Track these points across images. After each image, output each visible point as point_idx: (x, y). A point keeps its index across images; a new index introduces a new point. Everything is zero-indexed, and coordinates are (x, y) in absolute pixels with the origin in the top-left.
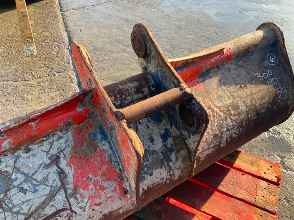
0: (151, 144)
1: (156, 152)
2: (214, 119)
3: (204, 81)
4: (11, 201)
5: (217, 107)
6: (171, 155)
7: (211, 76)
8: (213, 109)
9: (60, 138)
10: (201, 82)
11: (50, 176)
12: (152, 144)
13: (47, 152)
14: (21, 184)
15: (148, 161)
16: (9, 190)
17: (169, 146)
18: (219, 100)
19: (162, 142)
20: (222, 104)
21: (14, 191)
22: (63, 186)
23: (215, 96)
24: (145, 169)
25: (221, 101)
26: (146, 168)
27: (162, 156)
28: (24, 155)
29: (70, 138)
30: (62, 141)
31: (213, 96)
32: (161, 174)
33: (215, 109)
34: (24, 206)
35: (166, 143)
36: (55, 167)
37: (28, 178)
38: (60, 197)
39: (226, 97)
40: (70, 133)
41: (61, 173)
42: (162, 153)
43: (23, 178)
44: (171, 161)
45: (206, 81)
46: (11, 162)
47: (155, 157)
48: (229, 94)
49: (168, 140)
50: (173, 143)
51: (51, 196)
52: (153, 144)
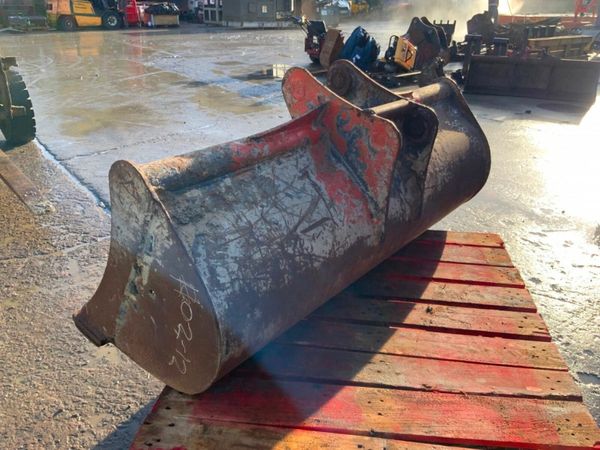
4: (282, 203)
6: (400, 186)
9: (301, 156)
11: (307, 186)
13: (296, 166)
14: (284, 190)
16: (276, 194)
21: (281, 195)
22: (321, 195)
28: (277, 166)
29: (310, 157)
30: (304, 159)
34: (295, 209)
36: (307, 180)
37: (290, 186)
38: (321, 205)
40: (308, 153)
41: (314, 185)
43: (285, 186)
44: (401, 192)
46: (269, 170)
51: (314, 204)
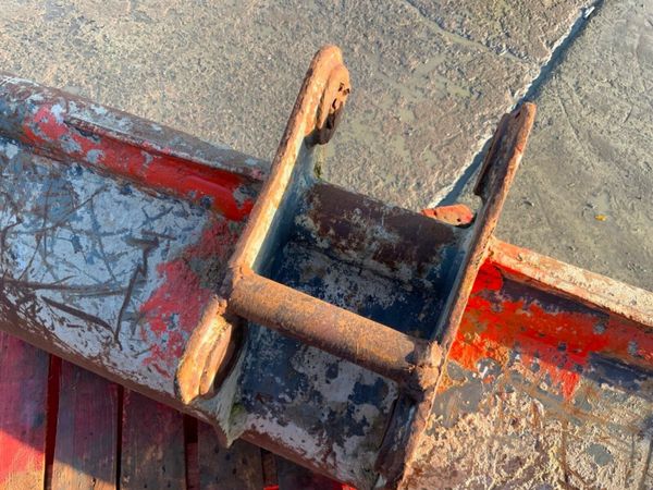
0: (322, 377)
1: (320, 401)
2: (526, 480)
3: (601, 381)
4: (53, 244)
5: (564, 465)
6: (349, 435)
7: (635, 387)
8: (546, 459)
9: (184, 214)
10: (586, 375)
11: (124, 259)
12: (324, 378)
13: (149, 220)
14: (80, 231)
15: (293, 398)
16: (61, 225)
17: (358, 417)
18: (593, 459)
19: (350, 397)
20: (586, 473)
21: (65, 233)
22: (129, 293)
23: (589, 440)
24: (276, 404)
25: (593, 466)
26: (280, 405)
27: (326, 418)
28: (114, 192)
29: (198, 229)
30: (182, 222)
31: (583, 432)
32: (303, 441)
33: (553, 464)
34: (62, 267)
35: (356, 407)
36: (140, 253)
37: (95, 233)
38: (113, 304)
39: (621, 469)
40: (203, 221)
41: (141, 270)
42: (332, 413)
43: (88, 227)
44: (341, 443)
45: (604, 386)
46: (92, 188)
47: (311, 403)
48: (638, 473)
49: (366, 405)
50: (370, 421)
51: (103, 291)
52: (328, 382)
